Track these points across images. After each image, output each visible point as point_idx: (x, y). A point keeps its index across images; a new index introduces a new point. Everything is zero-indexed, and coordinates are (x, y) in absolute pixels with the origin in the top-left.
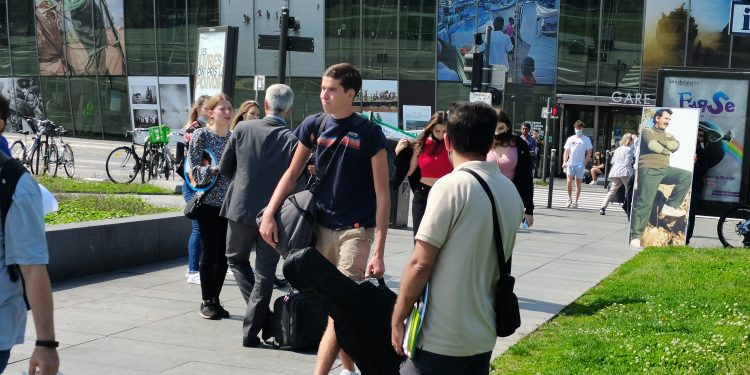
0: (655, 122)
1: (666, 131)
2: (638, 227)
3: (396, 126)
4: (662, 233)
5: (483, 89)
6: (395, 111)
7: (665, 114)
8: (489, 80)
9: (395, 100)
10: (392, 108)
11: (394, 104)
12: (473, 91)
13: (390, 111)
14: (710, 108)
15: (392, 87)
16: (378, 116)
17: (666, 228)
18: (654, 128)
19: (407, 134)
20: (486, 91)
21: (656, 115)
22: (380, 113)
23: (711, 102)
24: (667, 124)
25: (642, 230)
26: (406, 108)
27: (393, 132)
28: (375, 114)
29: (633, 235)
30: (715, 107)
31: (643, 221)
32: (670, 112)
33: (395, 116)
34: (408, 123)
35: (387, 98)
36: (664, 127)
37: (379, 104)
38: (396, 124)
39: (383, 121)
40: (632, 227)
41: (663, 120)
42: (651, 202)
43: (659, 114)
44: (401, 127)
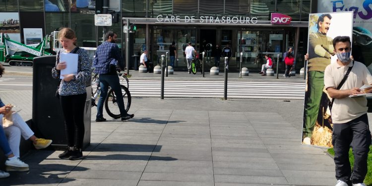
0: (318, 27)
1: (328, 35)
2: (308, 126)
3: (19, 41)
4: (327, 132)
5: (104, 11)
6: (18, 33)
7: (326, 19)
8: (108, 5)
9: (18, 25)
10: (16, 30)
11: (17, 28)
12: (97, 13)
13: (15, 32)
14: (361, 14)
15: (15, 17)
16: (7, 36)
17: (330, 127)
18: (318, 33)
19: (28, 47)
20: (107, 13)
21: (319, 21)
22: (9, 34)
23: (362, 9)
24: (328, 29)
25: (312, 129)
26: (25, 30)
27: (18, 46)
28: (5, 34)
29: (305, 134)
30: (365, 13)
31: (313, 120)
32: (330, 17)
33: (19, 35)
34: (28, 40)
35: (12, 24)
36: (325, 31)
37: (7, 28)
38: (19, 40)
39: (11, 39)
40: (304, 127)
41: (324, 25)
42: (318, 103)
43: (321, 19)
44: (23, 43)
